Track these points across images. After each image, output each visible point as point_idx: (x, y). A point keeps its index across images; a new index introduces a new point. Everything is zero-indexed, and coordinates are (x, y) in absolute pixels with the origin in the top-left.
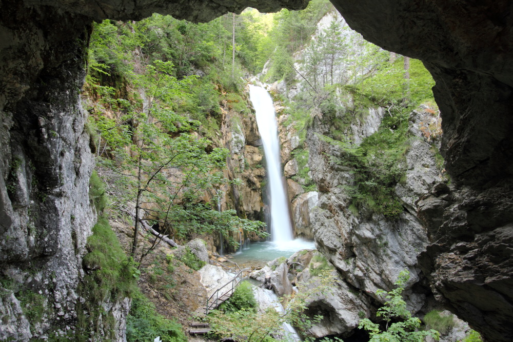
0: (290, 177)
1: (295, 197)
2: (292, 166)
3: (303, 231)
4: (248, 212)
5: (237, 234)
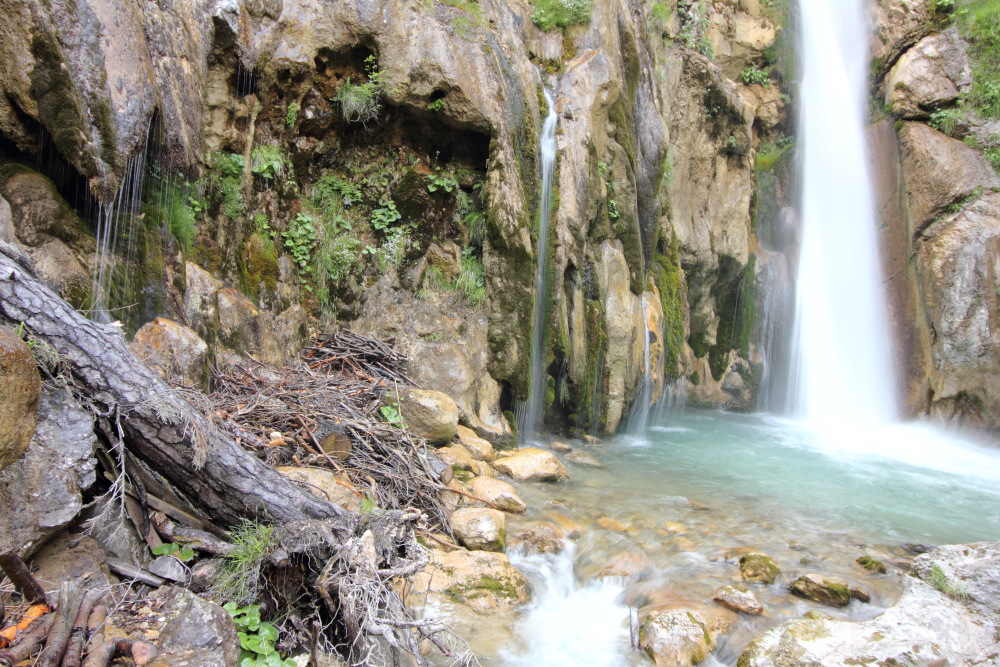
0: (925, 113)
1: (948, 210)
2: (938, 61)
3: (970, 386)
4: (693, 253)
5: (633, 340)
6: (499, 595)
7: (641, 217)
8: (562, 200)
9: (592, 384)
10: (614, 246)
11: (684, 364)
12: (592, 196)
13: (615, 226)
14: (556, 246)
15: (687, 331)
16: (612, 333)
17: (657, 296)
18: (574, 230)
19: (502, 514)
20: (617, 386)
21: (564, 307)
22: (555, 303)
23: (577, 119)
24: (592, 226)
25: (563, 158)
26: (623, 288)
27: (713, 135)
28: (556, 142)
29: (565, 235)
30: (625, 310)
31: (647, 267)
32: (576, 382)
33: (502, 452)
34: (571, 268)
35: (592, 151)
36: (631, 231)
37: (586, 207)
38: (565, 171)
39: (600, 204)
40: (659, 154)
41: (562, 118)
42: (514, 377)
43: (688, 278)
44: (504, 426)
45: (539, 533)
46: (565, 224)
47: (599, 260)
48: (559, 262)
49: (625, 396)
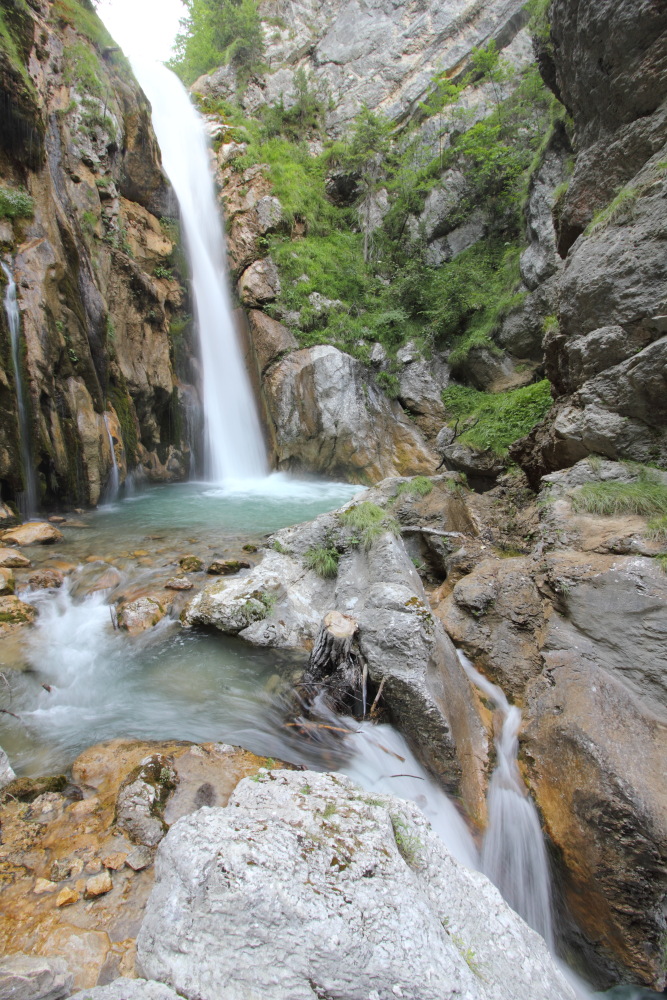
0: (261, 304)
1: (276, 360)
2: (263, 275)
3: (295, 452)
4: (137, 386)
5: (101, 443)
6: (13, 622)
7: (95, 361)
8: (29, 347)
9: (75, 475)
10: (77, 381)
11: (140, 456)
12: (54, 345)
13: (76, 367)
14: (31, 380)
15: (139, 435)
16: (85, 440)
17: (115, 414)
18: (42, 369)
19: (9, 570)
20: (94, 474)
21: (44, 424)
22: (36, 421)
23: (33, 289)
24: (57, 368)
25: (25, 316)
26: (88, 408)
27: (140, 309)
28: (18, 304)
29: (36, 372)
30: (92, 424)
31: (105, 395)
32: (62, 475)
33: (8, 530)
34: (44, 398)
35: (48, 312)
36: (89, 370)
37: (50, 353)
38: (29, 326)
39: (62, 351)
40: (102, 318)
41: (20, 287)
42: (9, 476)
43: (136, 402)
44: (7, 512)
45: (42, 576)
46: (35, 364)
47: (67, 390)
48: (34, 392)
49: (101, 479)
